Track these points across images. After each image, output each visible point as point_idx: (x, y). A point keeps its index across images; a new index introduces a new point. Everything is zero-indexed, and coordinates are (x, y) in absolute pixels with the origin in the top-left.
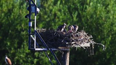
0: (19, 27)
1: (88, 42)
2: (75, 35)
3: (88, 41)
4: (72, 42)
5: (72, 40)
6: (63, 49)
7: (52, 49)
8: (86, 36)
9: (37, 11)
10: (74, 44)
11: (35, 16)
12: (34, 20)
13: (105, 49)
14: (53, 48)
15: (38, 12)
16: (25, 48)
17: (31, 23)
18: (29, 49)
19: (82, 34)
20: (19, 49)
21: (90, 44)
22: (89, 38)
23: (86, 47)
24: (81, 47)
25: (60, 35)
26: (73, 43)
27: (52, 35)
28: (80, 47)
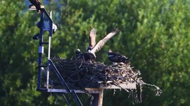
0: (27, 55)
1: (133, 82)
2: (112, 70)
3: (134, 79)
4: (107, 80)
5: (108, 78)
6: (93, 92)
7: (74, 90)
8: (130, 72)
9: (53, 28)
10: (110, 83)
11: (50, 37)
12: (48, 43)
13: (159, 93)
14: (76, 89)
15: (55, 31)
16: (33, 88)
17: (43, 47)
18: (38, 90)
19: (123, 68)
20: (22, 90)
21: (136, 85)
22: (135, 74)
23: (129, 90)
24: (122, 89)
25: (88, 68)
26: (108, 82)
27: (76, 67)
28: (120, 88)
